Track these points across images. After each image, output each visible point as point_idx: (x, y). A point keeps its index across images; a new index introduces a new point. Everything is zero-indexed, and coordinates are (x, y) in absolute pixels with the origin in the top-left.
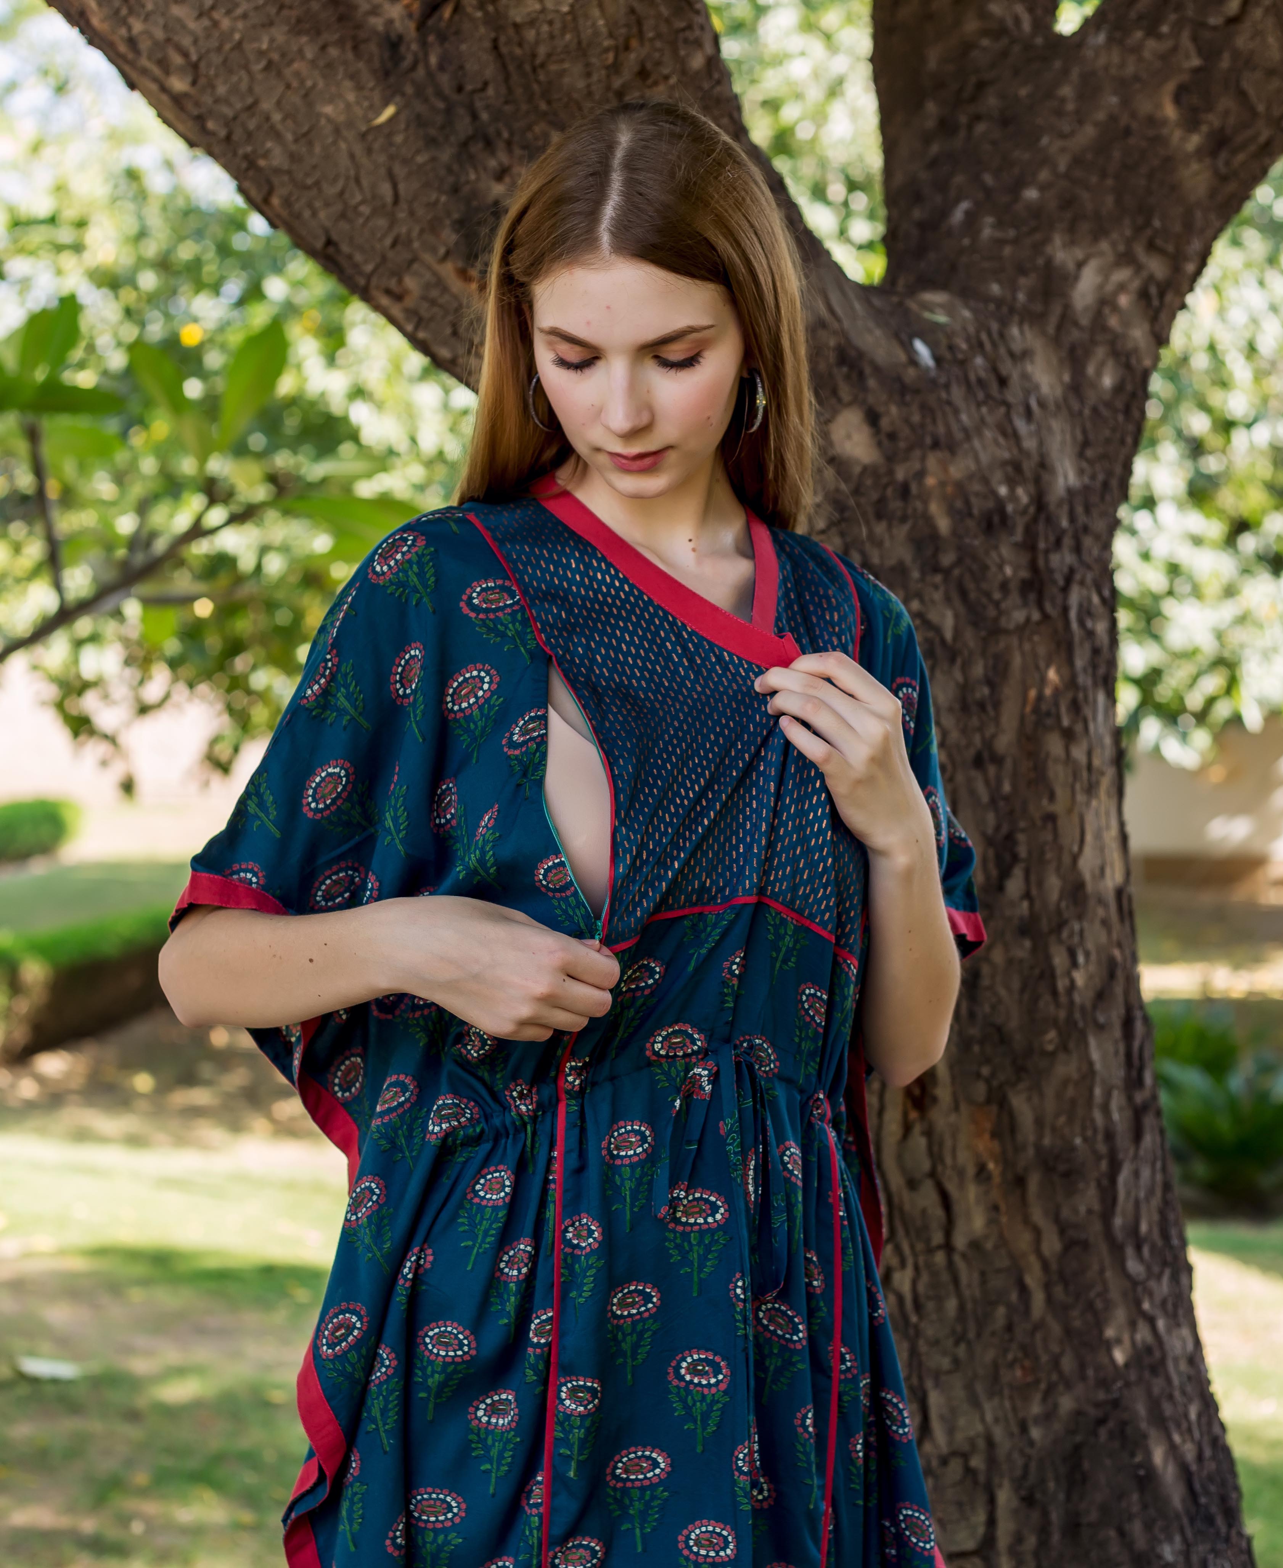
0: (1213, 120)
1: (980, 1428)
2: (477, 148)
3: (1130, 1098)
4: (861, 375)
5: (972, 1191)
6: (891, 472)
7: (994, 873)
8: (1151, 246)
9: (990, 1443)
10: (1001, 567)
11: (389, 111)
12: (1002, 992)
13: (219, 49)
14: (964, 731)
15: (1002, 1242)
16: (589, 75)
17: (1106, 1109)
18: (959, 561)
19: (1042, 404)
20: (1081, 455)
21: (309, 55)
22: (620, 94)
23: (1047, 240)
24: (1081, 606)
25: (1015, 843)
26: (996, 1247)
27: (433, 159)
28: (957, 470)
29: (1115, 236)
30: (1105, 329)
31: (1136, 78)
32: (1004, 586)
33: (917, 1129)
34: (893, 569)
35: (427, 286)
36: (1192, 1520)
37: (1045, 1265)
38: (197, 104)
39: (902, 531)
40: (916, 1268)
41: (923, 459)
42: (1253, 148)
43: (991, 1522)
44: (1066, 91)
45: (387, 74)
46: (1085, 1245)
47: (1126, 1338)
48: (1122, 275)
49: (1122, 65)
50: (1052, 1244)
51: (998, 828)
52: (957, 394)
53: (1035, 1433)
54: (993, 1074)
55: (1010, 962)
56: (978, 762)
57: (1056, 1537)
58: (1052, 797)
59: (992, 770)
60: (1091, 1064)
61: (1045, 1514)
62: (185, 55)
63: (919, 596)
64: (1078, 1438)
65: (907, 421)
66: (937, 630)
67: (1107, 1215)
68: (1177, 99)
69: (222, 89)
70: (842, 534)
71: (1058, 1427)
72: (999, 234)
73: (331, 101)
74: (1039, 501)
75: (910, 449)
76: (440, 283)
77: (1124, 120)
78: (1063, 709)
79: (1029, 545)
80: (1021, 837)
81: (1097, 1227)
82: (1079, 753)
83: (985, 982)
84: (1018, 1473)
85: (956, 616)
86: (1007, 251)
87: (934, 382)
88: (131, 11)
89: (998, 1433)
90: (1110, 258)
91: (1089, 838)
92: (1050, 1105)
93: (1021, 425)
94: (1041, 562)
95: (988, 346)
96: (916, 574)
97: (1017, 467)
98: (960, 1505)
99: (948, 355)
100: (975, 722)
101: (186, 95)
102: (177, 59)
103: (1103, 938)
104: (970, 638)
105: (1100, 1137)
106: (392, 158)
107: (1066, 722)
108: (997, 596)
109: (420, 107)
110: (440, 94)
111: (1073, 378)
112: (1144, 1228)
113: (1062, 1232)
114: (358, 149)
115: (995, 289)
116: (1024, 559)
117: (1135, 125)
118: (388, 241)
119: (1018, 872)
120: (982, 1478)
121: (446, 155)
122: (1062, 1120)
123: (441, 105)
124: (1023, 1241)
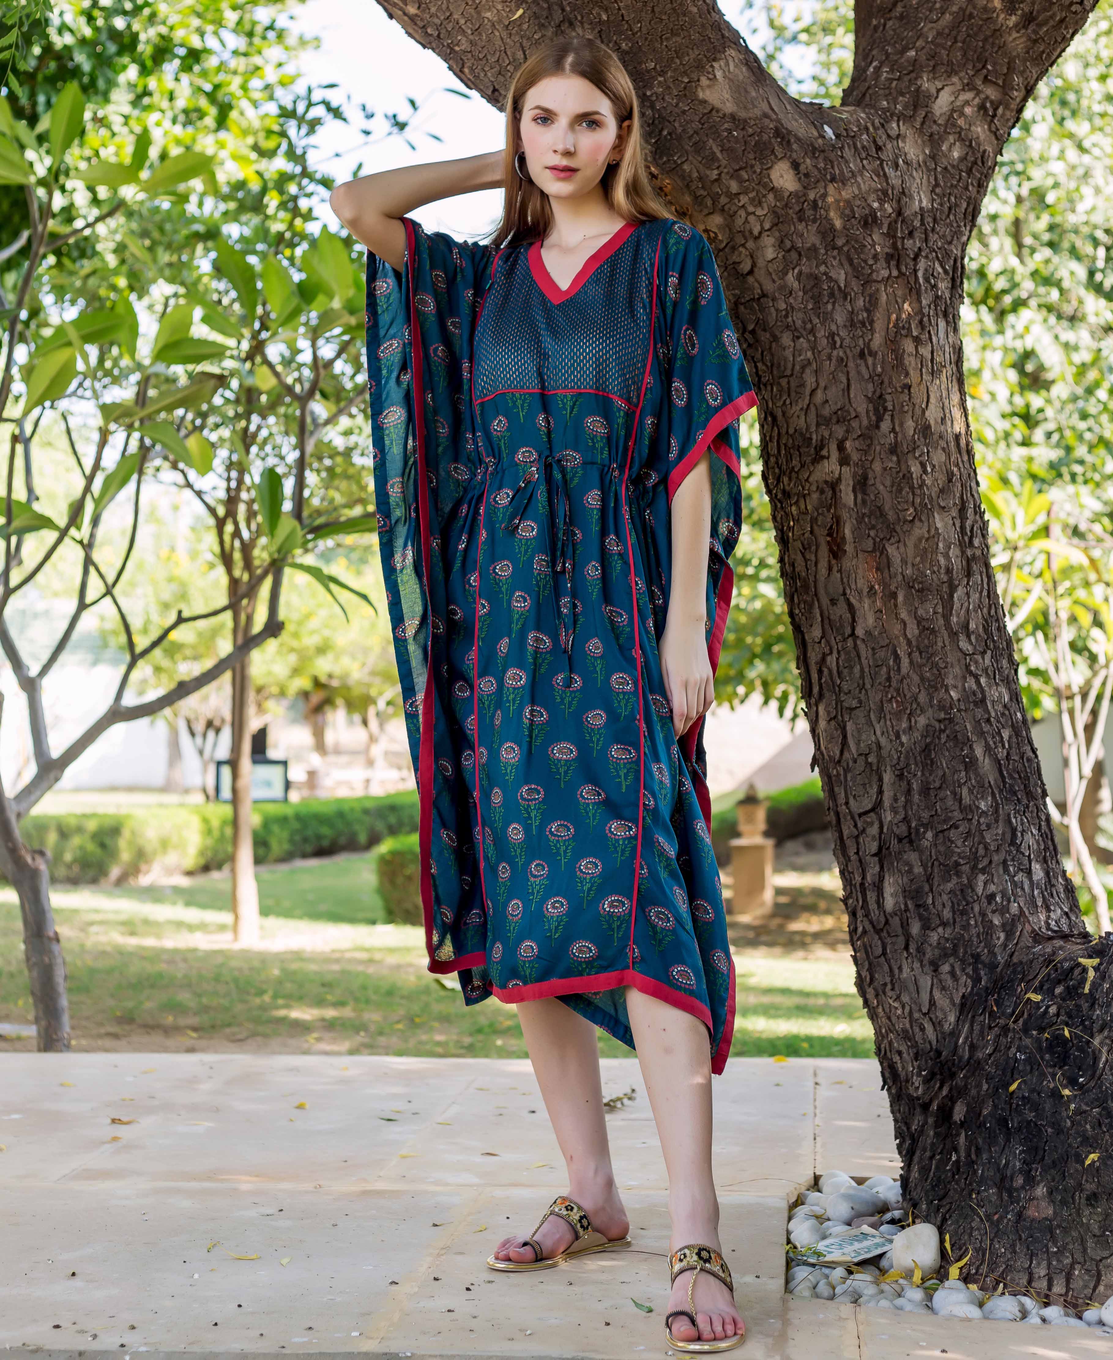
0: (1025, 7)
1: (873, 738)
2: (565, 27)
3: (963, 552)
4: (789, 141)
5: (867, 603)
6: (805, 195)
7: (874, 418)
8: (986, 80)
9: (879, 747)
10: (873, 246)
11: (521, 12)
12: (881, 487)
14: (853, 338)
15: (884, 631)
17: (947, 556)
18: (847, 242)
19: (906, 162)
20: (933, 191)
23: (919, 77)
24: (926, 270)
25: (885, 401)
26: (880, 634)
27: (543, 36)
28: (846, 194)
29: (962, 74)
30: (954, 125)
32: (875, 257)
33: (835, 569)
34: (809, 249)
36: (1001, 791)
37: (909, 643)
38: (422, 20)
39: (813, 228)
40: (839, 652)
41: (825, 188)
42: (1051, 23)
43: (880, 792)
46: (933, 631)
47: (960, 685)
48: (968, 95)
50: (913, 630)
51: (874, 392)
52: (848, 153)
53: (904, 739)
54: (877, 535)
55: (885, 469)
56: (862, 355)
57: (916, 798)
58: (907, 374)
59: (870, 360)
60: (937, 529)
61: (909, 783)
63: (824, 263)
64: (928, 740)
65: (816, 167)
66: (836, 282)
67: (947, 617)
69: (433, 10)
70: (780, 231)
71: (917, 735)
72: (890, 76)
73: (489, 10)
74: (899, 213)
75: (818, 182)
77: (970, 9)
78: (913, 326)
79: (891, 234)
80: (888, 397)
81: (941, 622)
82: (925, 351)
83: (871, 482)
84: (895, 762)
85: (846, 274)
86: (895, 83)
87: (833, 146)
89: (883, 741)
90: (959, 87)
91: (932, 400)
92: (911, 551)
93: (890, 172)
94: (899, 244)
95: (871, 129)
96: (823, 251)
97: (885, 193)
98: (864, 785)
99: (844, 133)
100: (859, 332)
101: (416, 15)
103: (943, 458)
104: (855, 286)
105: (943, 571)
106: (522, 37)
107: (915, 334)
108: (871, 262)
109: (535, 9)
111: (931, 151)
112: (972, 626)
113: (919, 623)
114: (504, 35)
115: (885, 103)
116: (889, 242)
117: (975, 12)
119: (887, 417)
120: (875, 767)
121: (550, 32)
122: (918, 559)
124: (896, 629)
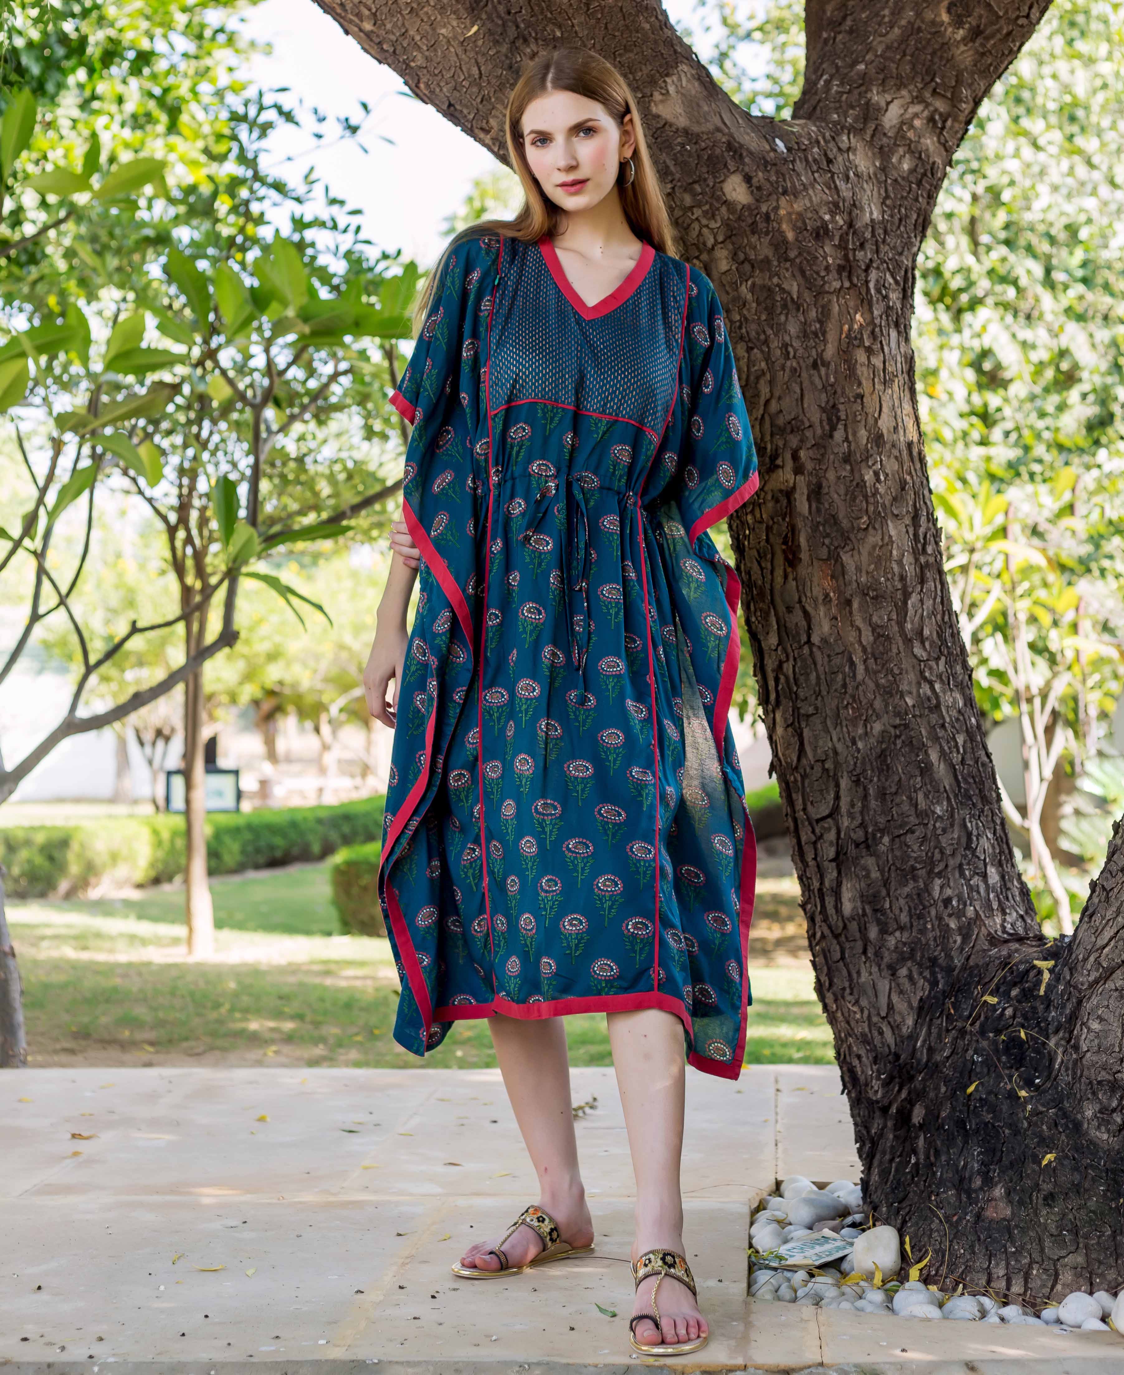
0: (973, 21)
1: (830, 745)
2: (519, 43)
3: (917, 560)
4: (741, 155)
5: (822, 610)
6: (758, 208)
7: (827, 428)
8: (934, 93)
9: (836, 753)
10: (825, 258)
11: (475, 28)
12: (836, 496)
13: (386, 4)
14: (806, 349)
15: (839, 637)
17: (900, 563)
18: (800, 254)
19: (856, 175)
20: (883, 203)
21: (432, 3)
22: (588, 5)
23: (869, 90)
24: (877, 281)
25: (838, 410)
26: (836, 641)
27: (498, 52)
28: (798, 207)
29: (911, 87)
30: (904, 137)
32: (827, 268)
33: (791, 577)
34: (762, 261)
36: (956, 796)
37: (864, 650)
38: (378, 36)
39: (766, 240)
40: (795, 659)
41: (777, 201)
42: (999, 36)
43: (837, 798)
44: (886, 12)
45: (473, 10)
46: (888, 638)
47: (914, 691)
48: (917, 108)
50: (867, 637)
51: (827, 402)
52: (799, 166)
53: (860, 745)
54: (831, 543)
55: (839, 478)
57: (873, 804)
58: (860, 384)
59: (823, 371)
60: (890, 537)
61: (865, 789)
62: (370, 10)
63: (777, 274)
64: (884, 746)
65: (768, 180)
66: (789, 293)
67: (901, 624)
68: (949, 11)
69: (389, 26)
70: (733, 244)
71: (872, 740)
72: (841, 89)
73: (444, 26)
74: (851, 225)
75: (770, 195)
77: (918, 24)
78: (865, 337)
79: (842, 246)
80: (841, 407)
81: (896, 628)
82: (877, 361)
83: (825, 490)
84: (851, 767)
85: (799, 285)
86: (845, 96)
87: (785, 159)
89: (840, 747)
90: (908, 99)
91: (885, 409)
92: (865, 558)
93: (841, 184)
94: (851, 256)
95: (822, 142)
96: (775, 263)
97: (836, 205)
98: (821, 791)
99: (796, 147)
100: (812, 343)
101: (372, 31)
102: (366, 12)
103: (896, 467)
104: (808, 297)
105: (896, 578)
106: (477, 53)
107: (867, 344)
108: (823, 273)
109: (489, 25)
110: (499, 17)
111: (881, 164)
112: (926, 632)
113: (873, 630)
114: (460, 51)
115: (835, 116)
116: (840, 254)
117: (924, 26)
118: (479, 100)
119: (840, 426)
120: (832, 773)
121: (504, 48)
122: (872, 567)
123: (500, 22)
124: (851, 636)
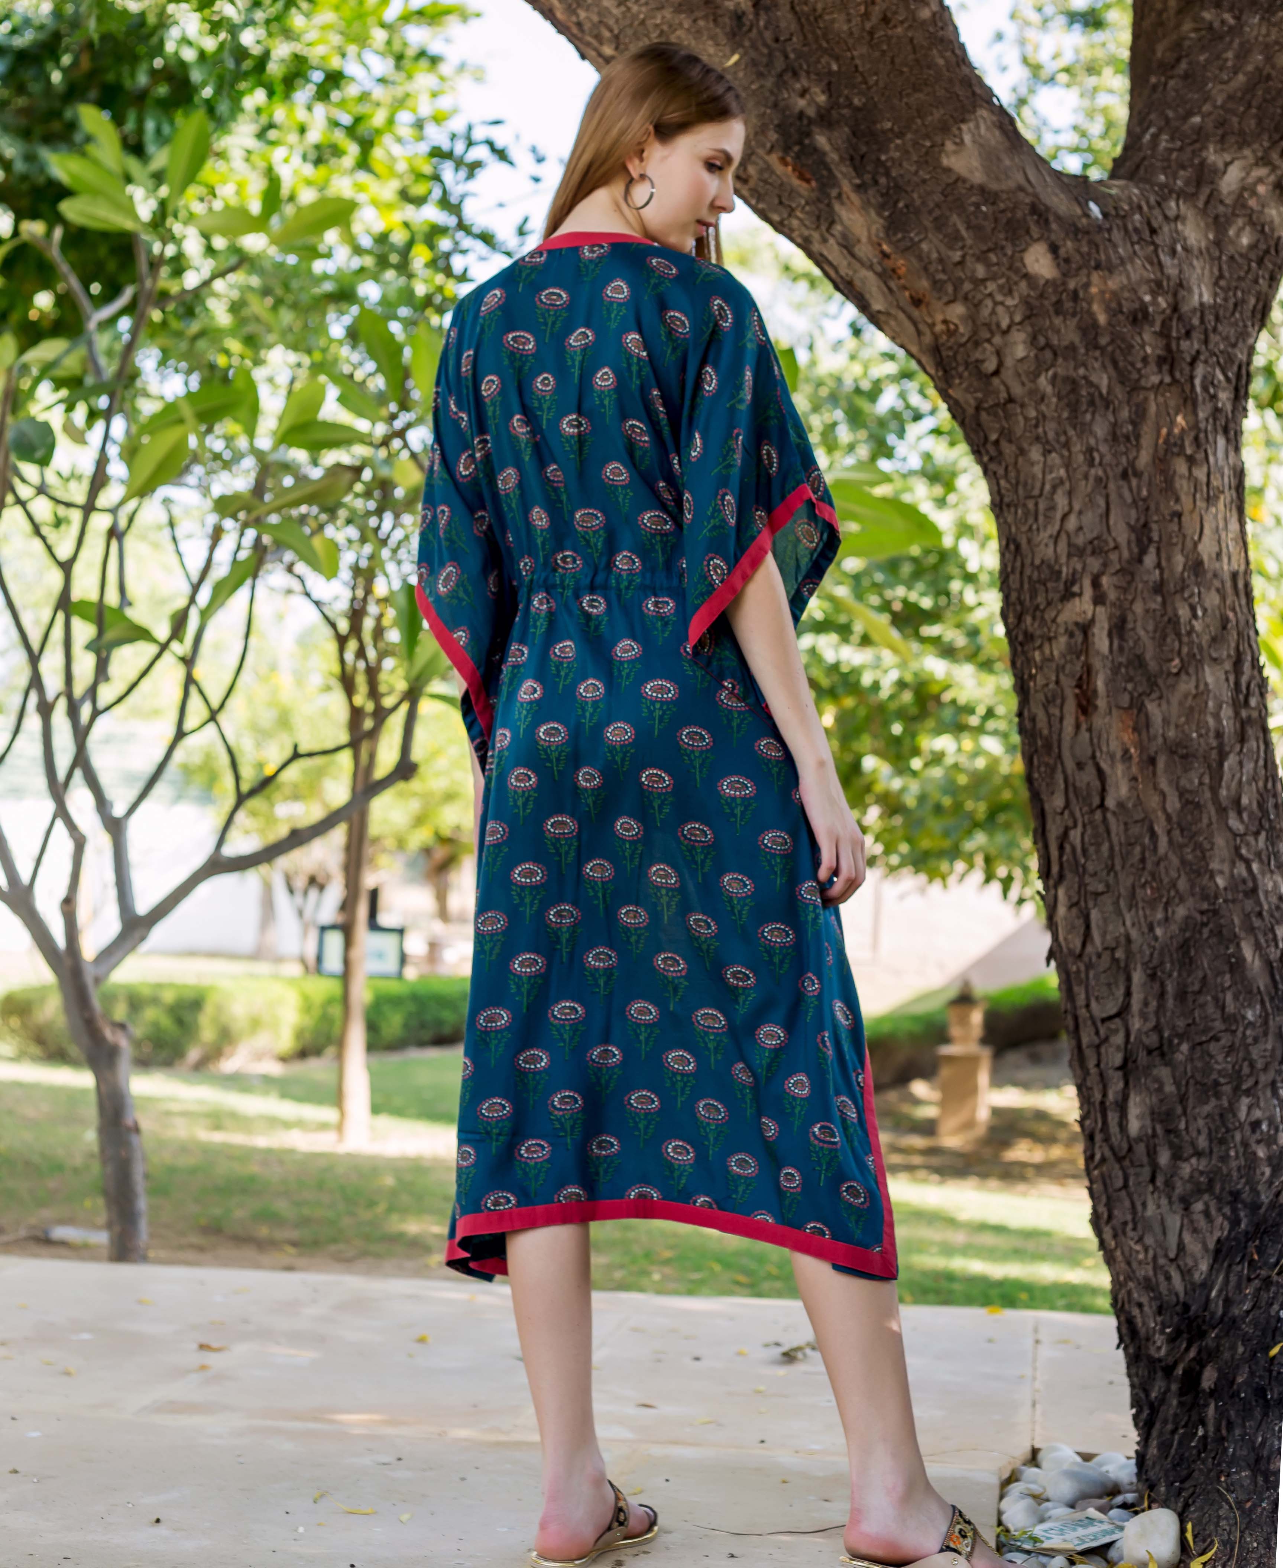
1: (1122, 930)
2: (787, 77)
3: (1237, 714)
4: (1047, 221)
5: (1120, 769)
6: (1064, 284)
7: (1136, 550)
9: (1129, 940)
10: (1143, 347)
11: (735, 58)
12: (1142, 633)
13: (631, 25)
14: (1115, 455)
15: (1139, 802)
16: (849, 21)
17: (1217, 716)
18: (1112, 341)
19: (1185, 249)
20: (1216, 284)
21: (686, 25)
22: (871, 33)
23: (1204, 148)
24: (1205, 377)
25: (1150, 530)
26: (1135, 806)
27: (762, 87)
28: (1113, 284)
29: (1256, 146)
30: (1244, 206)
31: (1277, 42)
32: (1145, 360)
33: (1084, 727)
34: (1066, 348)
35: (761, 171)
36: (1272, 999)
37: (1169, 818)
39: (1072, 323)
40: (1084, 826)
41: (1089, 275)
43: (1128, 994)
44: (1230, 55)
45: (734, 35)
46: (1198, 806)
47: (1227, 871)
48: (1262, 172)
49: (1268, 35)
50: (1173, 803)
51: (1138, 520)
52: (1117, 236)
53: (1159, 932)
54: (1135, 689)
55: (1147, 611)
56: (1125, 475)
57: (1170, 1003)
58: (1178, 500)
59: (1134, 482)
60: (1206, 684)
61: (1162, 985)
62: (611, 31)
63: (1084, 365)
64: (1188, 935)
65: (1078, 251)
66: (1097, 387)
67: (1214, 790)
70: (1032, 325)
71: (1174, 928)
72: (1170, 146)
74: (1175, 308)
75: (1079, 268)
76: (768, 168)
77: (1268, 69)
78: (1187, 443)
79: (1164, 333)
80: (1154, 527)
81: (1208, 795)
82: (1200, 473)
83: (1130, 625)
84: (1146, 959)
85: (1109, 378)
86: (1174, 155)
87: (1100, 229)
88: (579, 5)
89: (1134, 934)
90: (1252, 160)
91: (1207, 531)
92: (1175, 709)
93: (1165, 259)
94: (1174, 346)
95: (1145, 208)
96: (1082, 351)
97: (1159, 284)
98: (1109, 985)
99: (1113, 212)
100: (1122, 448)
102: (607, 34)
103: (1217, 600)
104: (1120, 393)
105: (1212, 734)
107: (1189, 451)
108: (1139, 365)
109: (753, 54)
110: (766, 45)
111: (1216, 236)
112: (1245, 801)
113: (1181, 795)
115: (1162, 178)
116: (1161, 343)
117: (1274, 73)
119: (1152, 550)
120: (1122, 964)
121: (769, 83)
122: (1183, 719)
123: (765, 51)
124: (1154, 801)
